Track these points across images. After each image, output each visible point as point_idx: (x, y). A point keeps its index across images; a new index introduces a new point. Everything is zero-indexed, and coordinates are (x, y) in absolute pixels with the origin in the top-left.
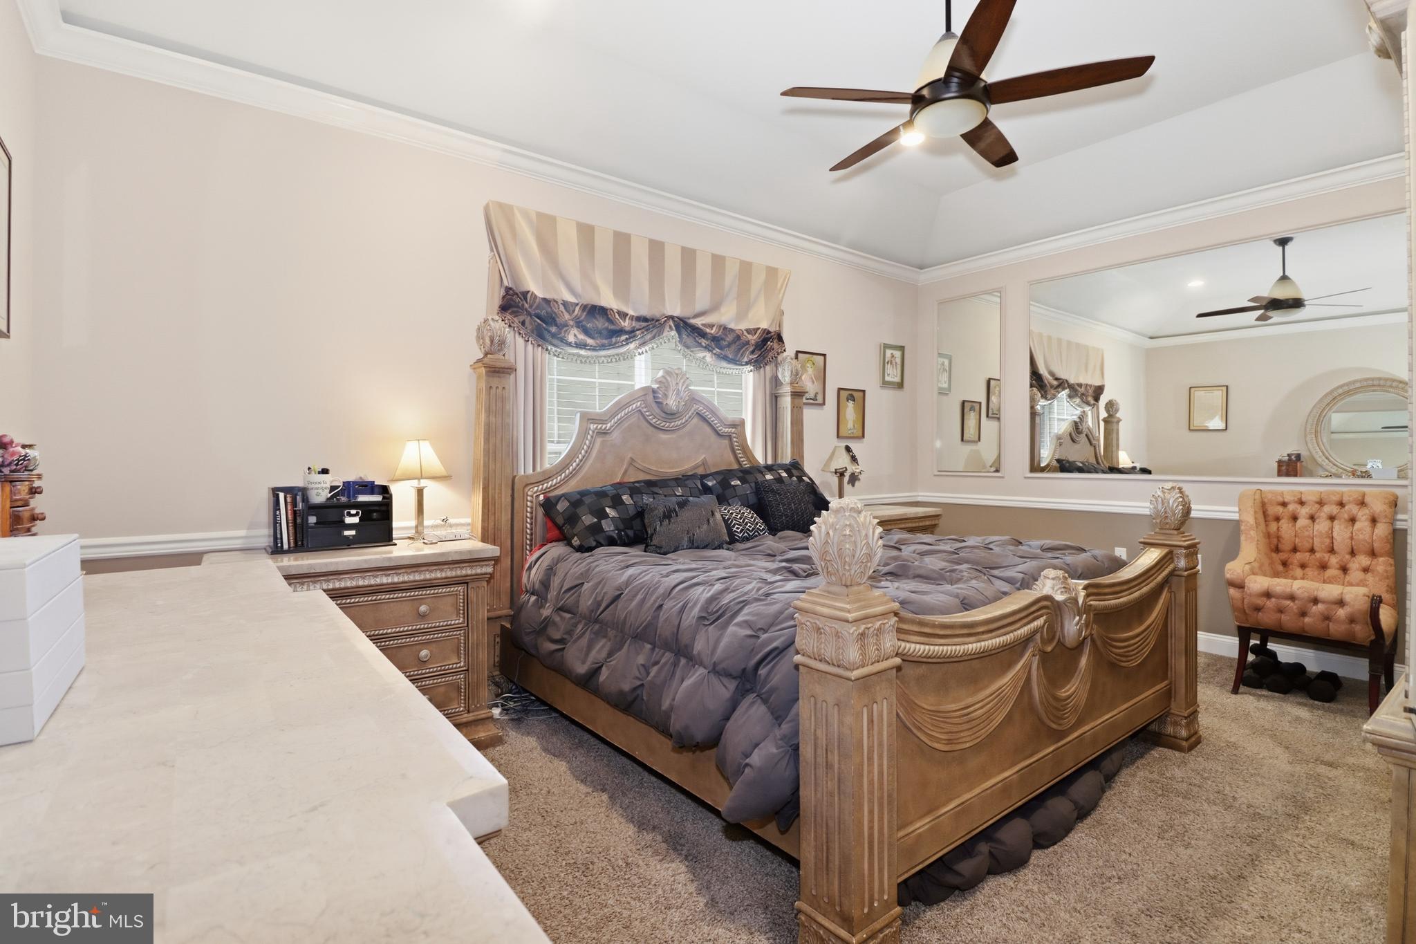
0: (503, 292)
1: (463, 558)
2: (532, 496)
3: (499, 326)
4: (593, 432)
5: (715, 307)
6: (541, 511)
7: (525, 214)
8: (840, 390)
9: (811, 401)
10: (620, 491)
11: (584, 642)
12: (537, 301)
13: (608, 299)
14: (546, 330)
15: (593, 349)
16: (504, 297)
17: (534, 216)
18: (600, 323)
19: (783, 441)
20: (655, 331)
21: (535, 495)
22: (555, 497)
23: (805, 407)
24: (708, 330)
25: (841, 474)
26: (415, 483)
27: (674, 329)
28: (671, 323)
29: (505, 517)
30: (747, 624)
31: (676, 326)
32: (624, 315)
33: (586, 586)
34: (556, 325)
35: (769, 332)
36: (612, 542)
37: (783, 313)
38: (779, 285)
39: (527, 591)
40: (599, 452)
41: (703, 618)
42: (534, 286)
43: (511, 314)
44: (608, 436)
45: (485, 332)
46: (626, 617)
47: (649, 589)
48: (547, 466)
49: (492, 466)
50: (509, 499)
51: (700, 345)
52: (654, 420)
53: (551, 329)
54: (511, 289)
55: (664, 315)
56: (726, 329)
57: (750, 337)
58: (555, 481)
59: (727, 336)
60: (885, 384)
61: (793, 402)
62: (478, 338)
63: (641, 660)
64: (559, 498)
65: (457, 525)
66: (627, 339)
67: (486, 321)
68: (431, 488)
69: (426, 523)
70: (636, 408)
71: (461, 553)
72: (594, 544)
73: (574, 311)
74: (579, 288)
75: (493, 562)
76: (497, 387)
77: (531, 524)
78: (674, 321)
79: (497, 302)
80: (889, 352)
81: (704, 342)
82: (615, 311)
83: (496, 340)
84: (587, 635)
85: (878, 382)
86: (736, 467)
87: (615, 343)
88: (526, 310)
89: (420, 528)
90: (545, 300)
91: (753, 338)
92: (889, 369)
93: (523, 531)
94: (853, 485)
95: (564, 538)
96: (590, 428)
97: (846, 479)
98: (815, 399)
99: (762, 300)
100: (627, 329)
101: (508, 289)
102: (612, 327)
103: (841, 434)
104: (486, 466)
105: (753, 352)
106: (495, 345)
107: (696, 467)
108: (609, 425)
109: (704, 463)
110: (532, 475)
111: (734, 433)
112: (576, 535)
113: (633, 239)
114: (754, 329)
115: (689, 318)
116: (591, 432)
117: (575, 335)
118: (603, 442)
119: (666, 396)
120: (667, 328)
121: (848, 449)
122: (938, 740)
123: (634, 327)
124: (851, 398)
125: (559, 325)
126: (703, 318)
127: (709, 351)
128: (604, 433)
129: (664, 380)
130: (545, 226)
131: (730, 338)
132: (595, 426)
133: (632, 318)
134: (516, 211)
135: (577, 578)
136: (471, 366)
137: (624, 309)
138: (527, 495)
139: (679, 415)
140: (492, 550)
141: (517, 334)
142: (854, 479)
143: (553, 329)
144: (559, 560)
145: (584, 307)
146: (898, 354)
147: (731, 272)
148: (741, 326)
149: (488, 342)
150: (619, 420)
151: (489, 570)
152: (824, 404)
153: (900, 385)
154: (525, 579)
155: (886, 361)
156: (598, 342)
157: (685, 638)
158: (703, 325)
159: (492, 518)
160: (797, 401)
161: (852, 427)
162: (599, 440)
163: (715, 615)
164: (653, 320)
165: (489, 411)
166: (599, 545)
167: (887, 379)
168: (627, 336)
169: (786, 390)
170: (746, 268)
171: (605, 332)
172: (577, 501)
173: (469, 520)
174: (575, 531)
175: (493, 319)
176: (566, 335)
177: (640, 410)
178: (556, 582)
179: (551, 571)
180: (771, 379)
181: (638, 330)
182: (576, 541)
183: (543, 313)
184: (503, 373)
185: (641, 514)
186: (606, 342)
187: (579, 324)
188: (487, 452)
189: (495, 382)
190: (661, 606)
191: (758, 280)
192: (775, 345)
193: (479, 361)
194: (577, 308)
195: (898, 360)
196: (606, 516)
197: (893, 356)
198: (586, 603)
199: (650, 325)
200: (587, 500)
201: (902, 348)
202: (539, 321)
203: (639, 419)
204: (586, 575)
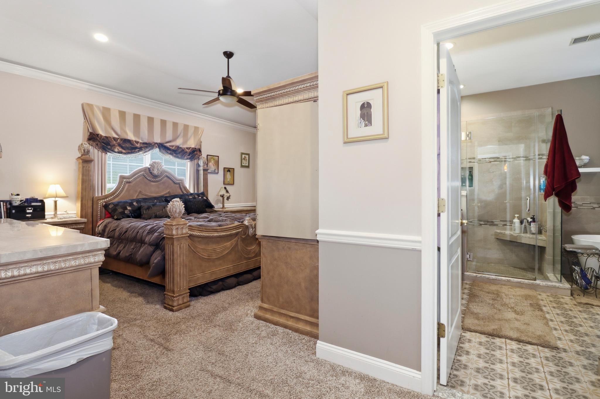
0: (89, 134)
1: (73, 222)
2: (100, 204)
3: (87, 146)
4: (125, 182)
5: (174, 140)
6: (104, 209)
7: (98, 107)
8: (224, 168)
9: (213, 172)
10: (133, 201)
11: (116, 245)
12: (103, 137)
13: (131, 137)
14: (106, 147)
15: (125, 154)
16: (89, 136)
17: (101, 108)
18: (128, 145)
19: (200, 185)
20: (150, 148)
21: (101, 203)
22: (109, 203)
23: (208, 174)
24: (171, 148)
25: (222, 196)
26: (54, 199)
27: (157, 147)
28: (156, 145)
29: (90, 211)
30: (159, 232)
31: (158, 146)
32: (137, 142)
33: (117, 229)
34: (110, 145)
35: (195, 149)
36: (128, 217)
37: (201, 142)
38: (199, 133)
39: (98, 234)
40: (127, 189)
41: (149, 233)
42: (101, 132)
43: (92, 141)
44: (131, 183)
45: (82, 148)
46: (128, 237)
47: (135, 228)
48: (107, 193)
49: (84, 193)
50: (91, 205)
51: (168, 153)
52: (149, 178)
53: (108, 147)
54: (92, 133)
55: (154, 142)
56: (178, 147)
57: (187, 150)
58: (109, 198)
59: (179, 149)
60: (242, 166)
61: (203, 173)
62: (79, 150)
63: (132, 247)
64: (110, 204)
65: (70, 214)
66: (138, 151)
67: (82, 144)
68: (60, 201)
69: (58, 213)
70: (142, 174)
71: (72, 221)
72: (122, 217)
73: (117, 141)
74: (119, 133)
75: (84, 224)
76: (86, 167)
77: (100, 213)
78: (157, 144)
79: (87, 137)
80: (243, 156)
81: (169, 152)
82: (134, 141)
83: (86, 151)
84: (117, 244)
85: (240, 165)
86: (182, 193)
87: (134, 152)
88: (98, 140)
89: (56, 215)
90: (105, 137)
91: (188, 151)
92: (243, 161)
93: (97, 215)
94: (228, 200)
95: (112, 217)
96: (123, 181)
97: (225, 198)
98: (215, 171)
99: (193, 137)
100: (139, 147)
101: (91, 133)
102: (133, 146)
103: (225, 183)
104: (82, 193)
105: (189, 155)
106: (86, 152)
107: (166, 194)
108: (131, 180)
109: (169, 193)
110: (100, 197)
111: (181, 183)
112: (115, 215)
113: (141, 117)
114: (189, 148)
115: (164, 144)
116: (124, 182)
117: (118, 149)
118: (129, 186)
119: (153, 170)
120: (155, 147)
121: (225, 188)
122: (205, 256)
123: (141, 146)
124: (229, 171)
125: (111, 145)
126: (170, 143)
127: (171, 155)
128: (129, 182)
129: (152, 165)
130: (106, 112)
131: (180, 150)
132: (126, 180)
133: (141, 143)
134: (95, 107)
135: (114, 227)
136: (76, 159)
137: (137, 140)
138: (99, 203)
139: (159, 176)
140: (84, 220)
141: (95, 148)
142: (228, 198)
143: (109, 147)
144: (109, 223)
145: (122, 139)
146: (247, 156)
147: (180, 128)
148: (185, 146)
149: (83, 151)
150: (135, 178)
151: (83, 226)
152: (218, 173)
153: (248, 167)
154: (97, 230)
155: (243, 158)
156: (127, 151)
157: (143, 239)
158: (169, 146)
159: (84, 211)
160: (205, 172)
161: (229, 181)
162: (127, 185)
163: (152, 231)
164: (149, 144)
165: (83, 175)
166: (123, 218)
167: (243, 164)
168: (139, 150)
169: (201, 168)
170: (186, 127)
171: (130, 148)
172: (116, 205)
173: (75, 212)
174: (115, 214)
175: (85, 144)
176: (114, 149)
177: (143, 175)
178: (107, 230)
179: (106, 226)
180: (197, 164)
181: (143, 147)
182: (115, 217)
183: (105, 141)
184: (89, 162)
185: (139, 208)
186: (130, 151)
187: (120, 145)
188: (82, 189)
189: (85, 165)
190: (138, 232)
191: (191, 131)
192: (198, 153)
193: (79, 158)
194: (119, 140)
195: (247, 158)
196: (127, 209)
197: (245, 157)
198: (117, 234)
199: (147, 146)
200: (120, 204)
201: (248, 155)
202: (103, 144)
203: (143, 177)
204: (117, 226)
